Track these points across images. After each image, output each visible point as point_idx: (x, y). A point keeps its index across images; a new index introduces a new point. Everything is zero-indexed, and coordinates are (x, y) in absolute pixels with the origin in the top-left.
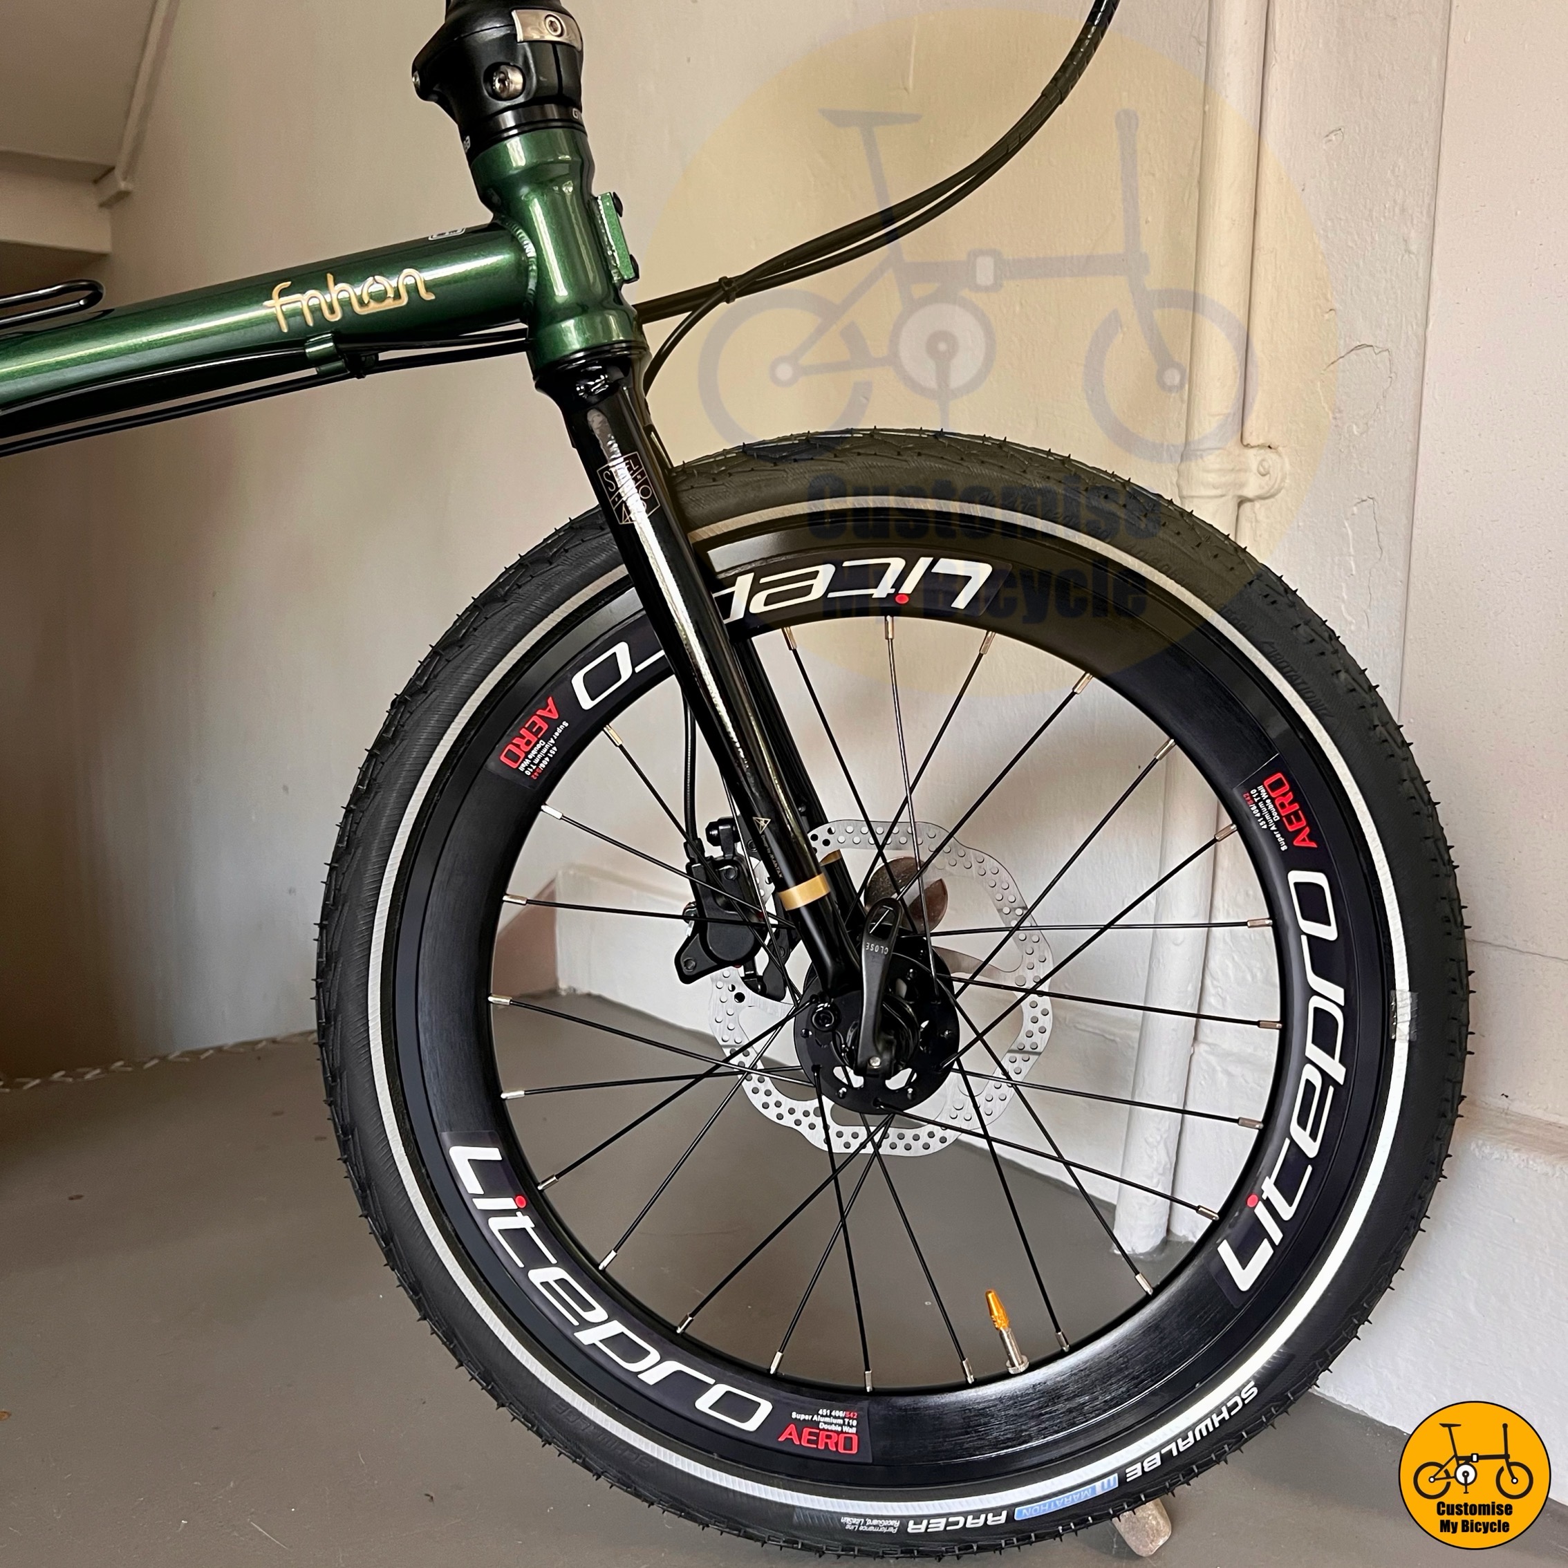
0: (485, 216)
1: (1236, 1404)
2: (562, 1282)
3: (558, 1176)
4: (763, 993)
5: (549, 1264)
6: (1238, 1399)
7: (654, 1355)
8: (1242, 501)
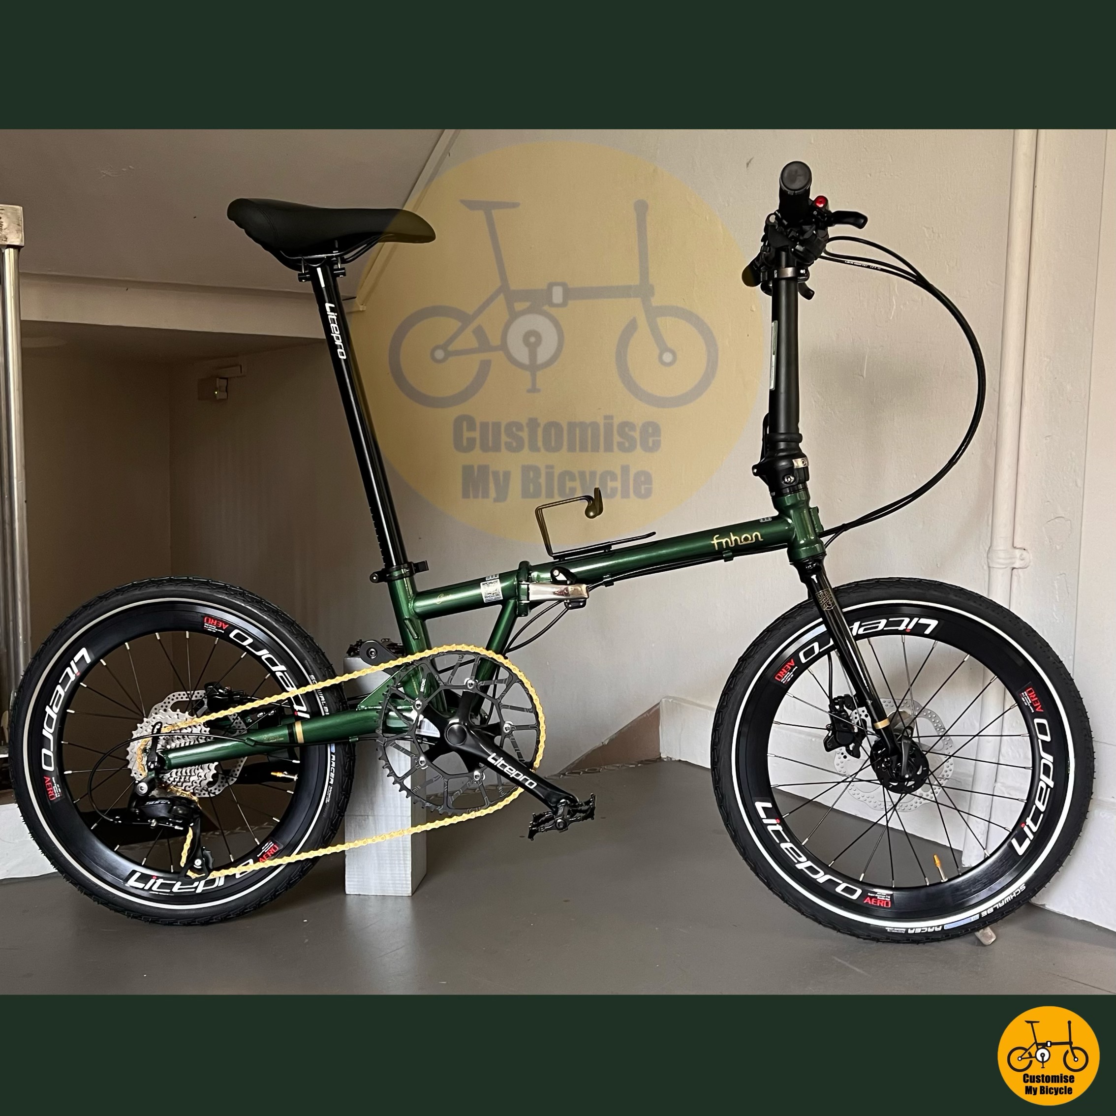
0: (776, 513)
1: (1018, 892)
2: (791, 848)
3: (790, 813)
4: (853, 756)
5: (787, 842)
6: (1018, 890)
7: (822, 873)
8: (1013, 568)
